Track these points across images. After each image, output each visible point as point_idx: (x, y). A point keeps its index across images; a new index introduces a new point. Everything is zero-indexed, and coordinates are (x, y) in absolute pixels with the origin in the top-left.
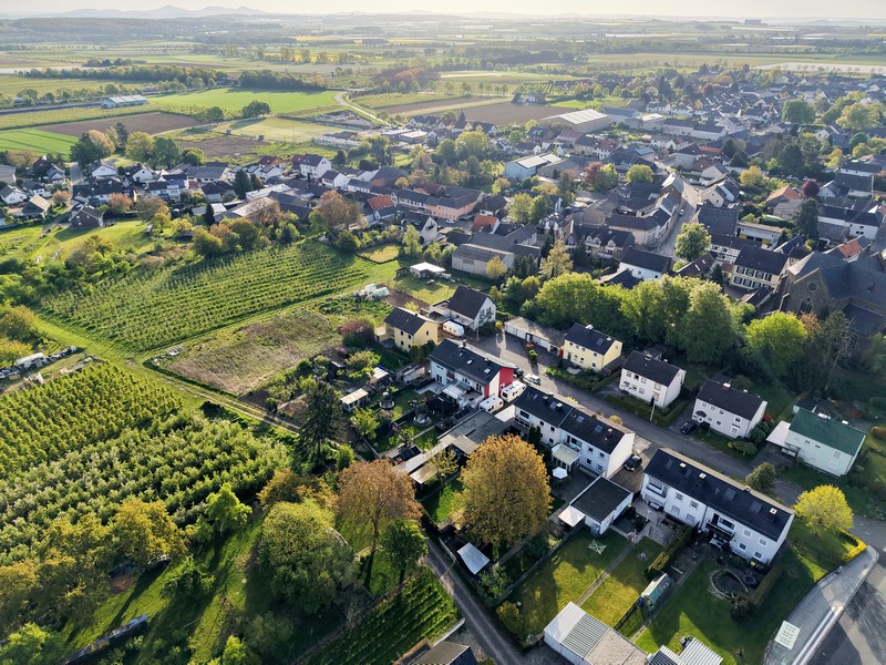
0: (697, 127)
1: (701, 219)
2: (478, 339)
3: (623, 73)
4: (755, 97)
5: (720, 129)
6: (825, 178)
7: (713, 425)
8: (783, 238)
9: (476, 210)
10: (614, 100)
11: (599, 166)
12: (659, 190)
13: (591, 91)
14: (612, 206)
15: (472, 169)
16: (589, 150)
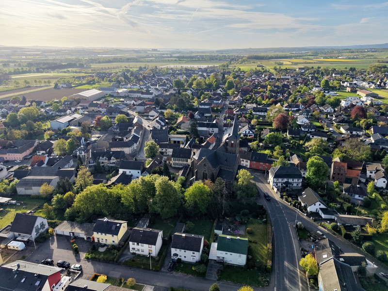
0: (143, 93)
3: (108, 71)
4: (162, 79)
5: (152, 94)
7: (183, 259)
9: (34, 151)
10: (105, 84)
11: (101, 118)
12: (132, 125)
13: (94, 80)
14: (111, 137)
16: (96, 109)
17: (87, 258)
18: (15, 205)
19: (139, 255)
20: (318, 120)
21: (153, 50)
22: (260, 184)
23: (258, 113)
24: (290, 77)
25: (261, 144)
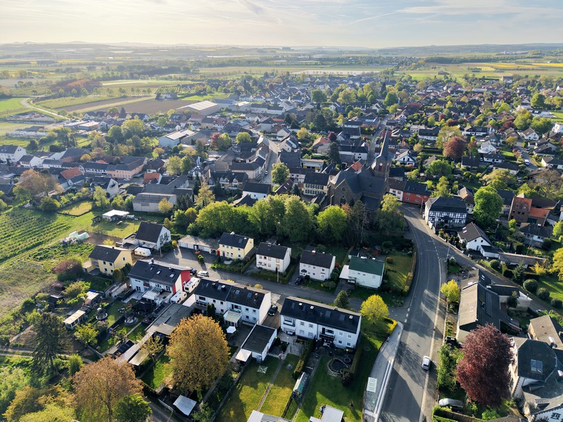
0: (269, 108)
1: (282, 161)
2: (161, 255)
3: (221, 78)
4: (296, 89)
5: (281, 109)
6: (338, 130)
7: (312, 276)
8: (325, 165)
9: (144, 170)
10: (219, 95)
11: (219, 135)
12: (256, 146)
13: (205, 90)
14: (231, 158)
15: (136, 143)
16: (210, 125)
17: (213, 268)
18: (133, 219)
19: (265, 270)
20: (511, 149)
21: (285, 49)
22: (412, 218)
23: (425, 137)
24: (486, 90)
25: (422, 175)
